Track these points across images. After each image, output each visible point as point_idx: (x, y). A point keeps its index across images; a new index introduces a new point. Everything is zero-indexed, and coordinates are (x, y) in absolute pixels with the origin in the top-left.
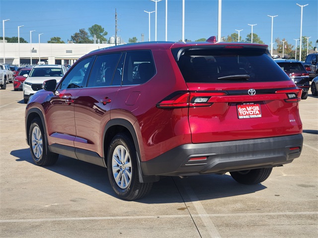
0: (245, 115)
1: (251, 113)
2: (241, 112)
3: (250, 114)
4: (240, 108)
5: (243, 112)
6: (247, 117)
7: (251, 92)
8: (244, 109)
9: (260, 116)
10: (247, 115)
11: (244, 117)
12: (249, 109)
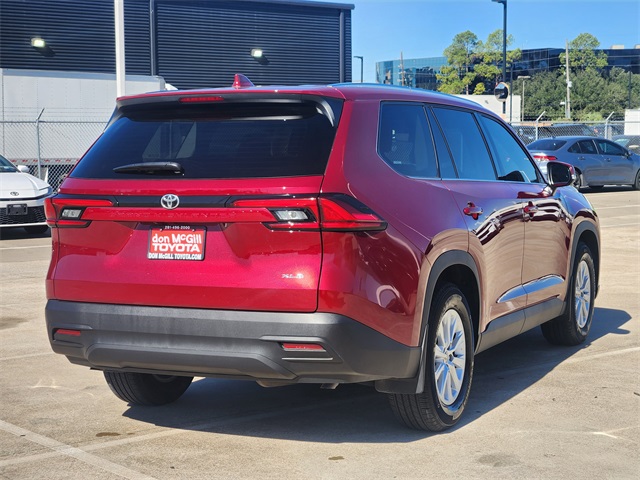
0: (164, 253)
1: (180, 248)
2: (156, 245)
3: (177, 250)
4: (156, 236)
5: (161, 245)
6: (168, 256)
7: (167, 200)
8: (166, 237)
9: (199, 257)
10: (169, 251)
11: (161, 256)
12: (178, 238)
